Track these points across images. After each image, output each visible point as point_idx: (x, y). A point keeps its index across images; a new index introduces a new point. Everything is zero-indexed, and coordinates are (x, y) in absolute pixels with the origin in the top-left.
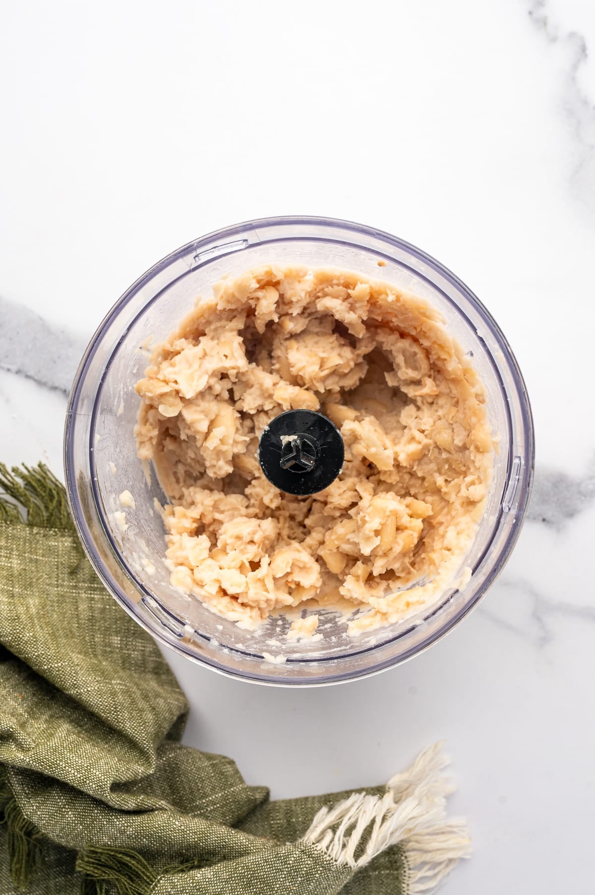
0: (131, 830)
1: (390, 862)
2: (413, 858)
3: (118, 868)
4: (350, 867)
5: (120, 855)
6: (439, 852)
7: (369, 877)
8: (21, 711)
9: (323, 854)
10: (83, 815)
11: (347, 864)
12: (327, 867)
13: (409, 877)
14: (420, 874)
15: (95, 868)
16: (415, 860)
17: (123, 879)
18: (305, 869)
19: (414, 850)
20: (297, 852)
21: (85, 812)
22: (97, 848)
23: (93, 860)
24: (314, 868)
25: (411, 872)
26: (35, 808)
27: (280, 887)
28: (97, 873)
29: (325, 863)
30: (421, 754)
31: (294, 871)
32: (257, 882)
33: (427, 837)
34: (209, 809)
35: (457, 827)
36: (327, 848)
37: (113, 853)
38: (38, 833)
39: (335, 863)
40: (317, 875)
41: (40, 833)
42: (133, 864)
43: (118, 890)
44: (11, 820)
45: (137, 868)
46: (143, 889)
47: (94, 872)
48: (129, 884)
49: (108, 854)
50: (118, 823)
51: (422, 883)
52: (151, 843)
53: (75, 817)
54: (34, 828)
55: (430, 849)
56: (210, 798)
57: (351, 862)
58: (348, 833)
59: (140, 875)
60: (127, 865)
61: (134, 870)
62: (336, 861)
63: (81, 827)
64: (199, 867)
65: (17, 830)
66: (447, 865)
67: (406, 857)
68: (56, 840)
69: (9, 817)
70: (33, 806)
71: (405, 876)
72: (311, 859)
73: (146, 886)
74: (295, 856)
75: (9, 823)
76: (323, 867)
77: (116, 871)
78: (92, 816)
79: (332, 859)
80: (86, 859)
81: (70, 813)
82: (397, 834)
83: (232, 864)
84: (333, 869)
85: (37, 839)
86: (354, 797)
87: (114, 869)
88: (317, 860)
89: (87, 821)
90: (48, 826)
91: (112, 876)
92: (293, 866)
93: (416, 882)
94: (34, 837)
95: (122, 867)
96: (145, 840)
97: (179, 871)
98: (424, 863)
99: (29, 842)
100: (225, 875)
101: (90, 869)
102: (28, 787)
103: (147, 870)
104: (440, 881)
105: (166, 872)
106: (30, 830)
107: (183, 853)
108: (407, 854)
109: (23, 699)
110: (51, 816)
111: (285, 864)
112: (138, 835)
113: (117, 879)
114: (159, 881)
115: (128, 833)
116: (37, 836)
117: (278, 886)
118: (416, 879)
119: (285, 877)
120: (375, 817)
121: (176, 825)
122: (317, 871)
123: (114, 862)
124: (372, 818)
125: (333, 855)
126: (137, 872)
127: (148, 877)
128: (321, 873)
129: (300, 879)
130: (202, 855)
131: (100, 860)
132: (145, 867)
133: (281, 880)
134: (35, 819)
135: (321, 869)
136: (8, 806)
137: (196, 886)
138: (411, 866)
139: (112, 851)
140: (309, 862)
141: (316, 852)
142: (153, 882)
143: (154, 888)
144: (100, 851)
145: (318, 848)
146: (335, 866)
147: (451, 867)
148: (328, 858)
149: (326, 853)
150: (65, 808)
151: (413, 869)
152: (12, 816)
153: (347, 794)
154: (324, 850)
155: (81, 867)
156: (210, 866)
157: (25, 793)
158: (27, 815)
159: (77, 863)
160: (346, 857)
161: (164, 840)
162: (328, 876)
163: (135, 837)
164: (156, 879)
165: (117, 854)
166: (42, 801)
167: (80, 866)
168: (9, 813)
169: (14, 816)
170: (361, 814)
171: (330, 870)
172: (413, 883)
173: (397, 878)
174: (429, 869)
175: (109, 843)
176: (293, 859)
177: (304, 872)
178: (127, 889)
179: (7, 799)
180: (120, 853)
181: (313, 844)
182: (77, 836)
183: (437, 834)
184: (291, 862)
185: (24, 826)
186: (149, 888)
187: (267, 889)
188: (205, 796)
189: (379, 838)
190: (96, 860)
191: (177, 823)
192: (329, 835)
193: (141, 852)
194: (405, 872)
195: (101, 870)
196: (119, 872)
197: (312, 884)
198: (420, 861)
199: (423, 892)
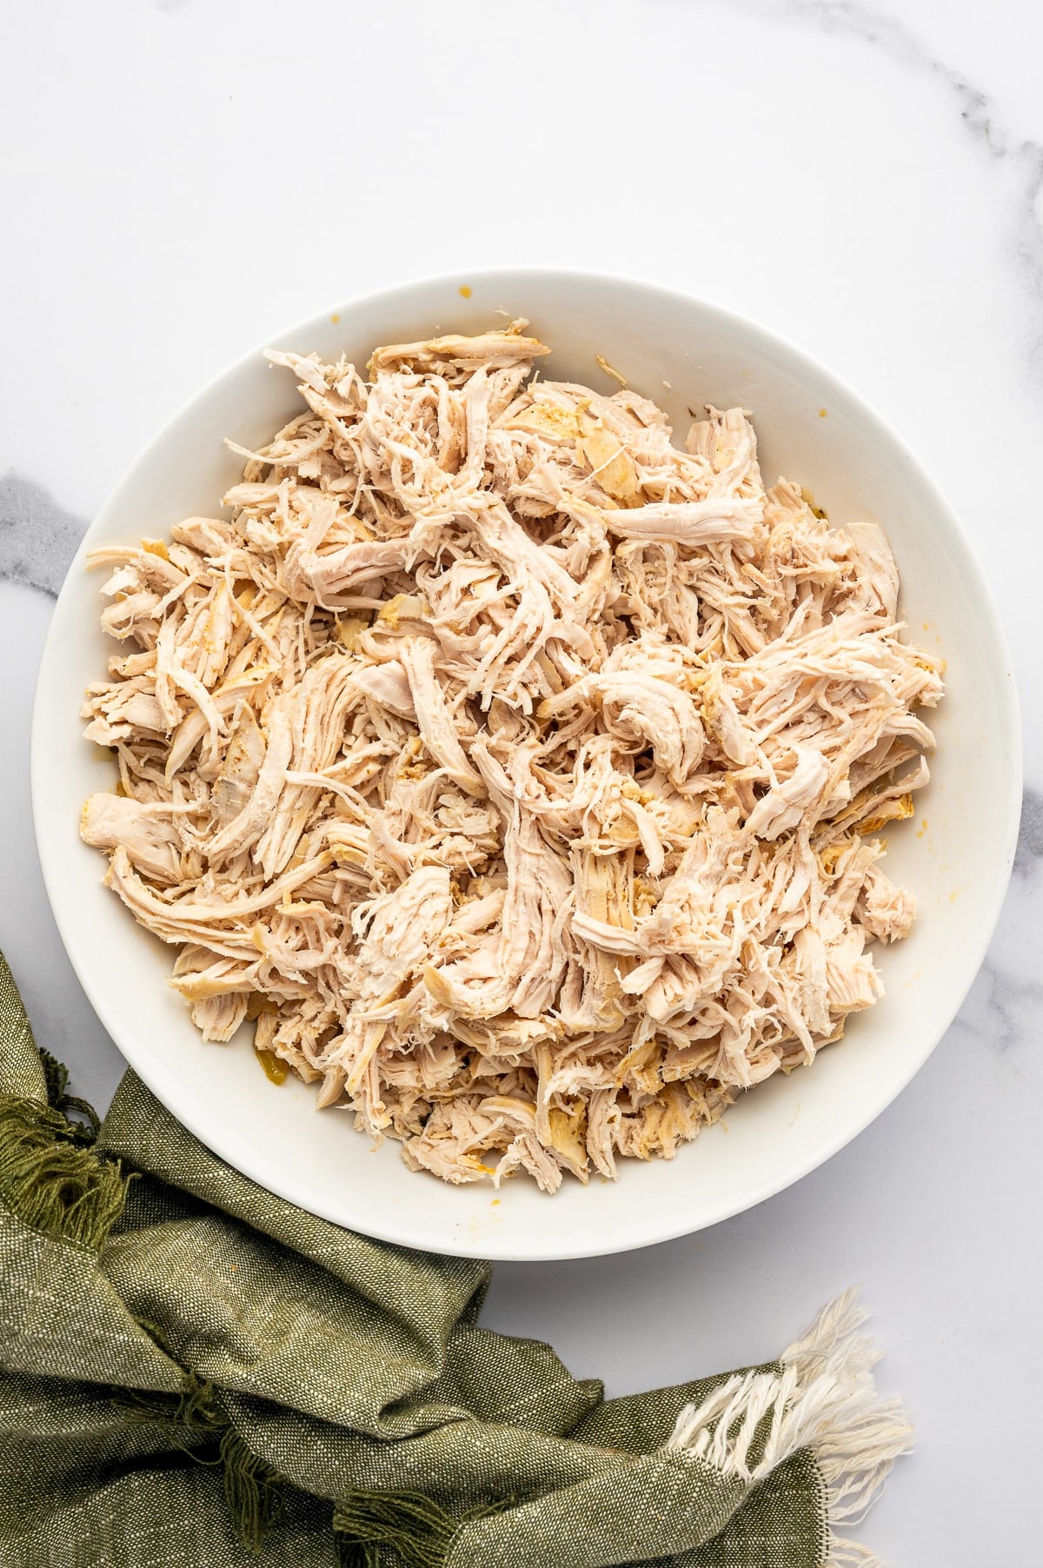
0: (412, 1460)
1: (796, 1478)
2: (830, 1469)
3: (396, 1521)
4: (743, 1479)
5: (399, 1502)
6: (867, 1454)
7: (767, 1499)
8: (235, 1291)
9: (700, 1461)
10: (338, 1445)
11: (737, 1475)
12: (708, 1480)
13: (827, 1499)
14: (842, 1492)
15: (362, 1524)
16: (832, 1471)
17: (406, 1536)
18: (676, 1487)
19: (829, 1456)
20: (661, 1465)
21: (341, 1440)
22: (362, 1492)
23: (358, 1513)
24: (689, 1485)
25: (828, 1490)
26: (265, 1439)
27: (641, 1518)
28: (365, 1533)
29: (704, 1474)
30: (827, 1309)
31: (661, 1491)
32: (607, 1515)
33: (848, 1434)
34: (521, 1418)
35: (890, 1409)
36: (705, 1453)
37: (386, 1499)
38: (274, 1474)
39: (719, 1473)
40: (695, 1495)
41: (278, 1475)
42: (418, 1513)
43: (399, 1555)
44: (230, 1459)
45: (426, 1517)
46: (439, 1546)
47: (361, 1531)
48: (415, 1541)
49: (380, 1501)
50: (391, 1452)
51: (847, 1506)
52: (443, 1478)
53: (327, 1448)
54: (267, 1468)
55: (854, 1450)
56: (522, 1402)
57: (744, 1472)
58: (734, 1431)
59: (431, 1527)
60: (409, 1516)
61: (421, 1521)
62: (720, 1470)
63: (337, 1463)
64: (516, 1505)
65: (243, 1471)
66: (878, 1472)
67: (818, 1468)
68: (301, 1484)
69: (226, 1456)
70: (263, 1437)
71: (820, 1497)
72: (683, 1472)
73: (443, 1541)
74: (659, 1470)
75: (229, 1463)
76: (702, 1481)
77: (393, 1526)
78: (352, 1445)
79: (714, 1467)
80: (348, 1511)
81: (319, 1442)
82: (808, 1431)
83: (567, 1494)
84: (717, 1484)
85: (272, 1483)
86: (734, 1381)
87: (390, 1524)
88: (693, 1472)
89: (345, 1453)
90: (288, 1463)
91: (388, 1534)
92: (657, 1485)
93: (838, 1505)
94: (269, 1480)
95: (401, 1520)
96: (433, 1474)
97: (488, 1515)
98: (847, 1475)
99: (260, 1487)
100: (559, 1511)
101: (354, 1527)
102: (251, 1408)
103: (441, 1517)
104: (873, 1498)
105: (469, 1518)
106: (262, 1471)
107: (490, 1488)
108: (819, 1464)
109: (238, 1273)
110: (293, 1448)
111: (645, 1484)
112: (423, 1467)
113: (396, 1538)
114: (461, 1532)
115: (408, 1465)
116: (273, 1478)
117: (638, 1517)
118: (839, 1499)
119: (648, 1503)
120: (772, 1405)
121: (476, 1446)
122: (694, 1488)
123: (389, 1513)
124: (768, 1405)
125: (715, 1462)
126: (426, 1524)
127: (444, 1528)
128: (700, 1491)
129: (669, 1503)
130: (518, 1488)
131: (369, 1512)
132: (436, 1513)
133: (643, 1507)
134: (268, 1456)
135: (699, 1484)
136: (225, 1438)
137: (517, 1531)
138: (828, 1482)
139: (386, 1495)
140: (681, 1476)
141: (689, 1460)
142: (452, 1534)
143: (455, 1542)
144: (367, 1496)
145: (691, 1455)
146: (719, 1479)
147: (884, 1473)
148: (708, 1467)
149: (703, 1460)
150: (311, 1436)
151: (832, 1486)
152: (232, 1453)
153: (722, 1378)
154: (702, 1455)
155: (340, 1525)
156: (534, 1500)
157: (248, 1417)
158: (255, 1450)
159: (335, 1518)
160: (736, 1462)
161: (462, 1471)
162: (710, 1495)
163: (419, 1471)
164: (455, 1529)
165: (393, 1500)
166: (275, 1427)
167: (339, 1523)
168: (227, 1450)
169: (236, 1453)
170: (750, 1401)
171: (713, 1485)
172: (832, 1507)
173: (810, 1501)
174: (854, 1483)
175: (380, 1484)
176: (656, 1475)
177: (674, 1492)
178: (414, 1552)
179: (220, 1428)
180: (398, 1498)
181: (683, 1449)
182: (331, 1477)
183: (861, 1426)
184: (654, 1479)
185: (253, 1465)
186: (447, 1543)
187: (622, 1524)
188: (513, 1398)
189: (783, 1437)
190: (362, 1511)
191: (478, 1443)
192: (705, 1436)
193: (428, 1493)
194: (819, 1491)
195: (371, 1527)
196: (398, 1527)
197: (688, 1509)
198: (839, 1472)
199: (848, 1518)
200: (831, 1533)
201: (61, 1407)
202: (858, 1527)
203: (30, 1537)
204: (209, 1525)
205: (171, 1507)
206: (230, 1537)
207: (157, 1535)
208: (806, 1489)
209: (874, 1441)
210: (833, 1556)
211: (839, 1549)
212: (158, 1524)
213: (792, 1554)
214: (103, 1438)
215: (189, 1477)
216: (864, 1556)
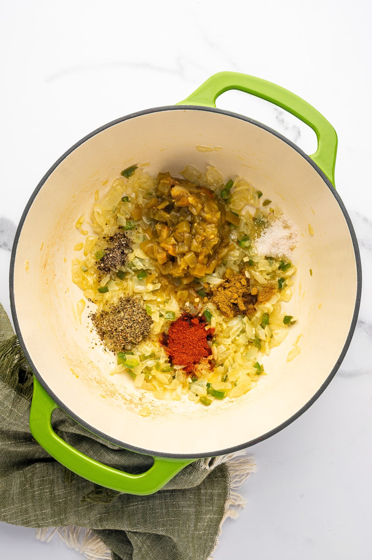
1: (223, 475)
4: (207, 469)
6: (243, 470)
7: (214, 481)
9: (196, 464)
12: (198, 469)
13: (230, 481)
14: (235, 480)
16: (232, 474)
18: (189, 470)
19: (232, 470)
24: (192, 470)
25: (231, 479)
33: (237, 464)
35: (250, 460)
36: (198, 462)
39: (201, 468)
40: (194, 473)
51: (236, 484)
55: (239, 469)
57: (208, 467)
66: (246, 476)
67: (229, 473)
71: (228, 481)
72: (191, 467)
79: (200, 466)
84: (200, 470)
88: (194, 467)
98: (237, 475)
104: (244, 482)
118: (233, 482)
129: (186, 474)
135: (195, 470)
138: (231, 477)
141: (193, 464)
147: (248, 477)
148: (198, 466)
160: (205, 466)
162: (198, 473)
172: (232, 484)
173: (226, 482)
174: (238, 478)
177: (188, 472)
183: (242, 463)
194: (228, 479)
197: (192, 476)
198: (234, 474)
199: (236, 487)
200: (230, 490)
201: (18, 443)
202: (238, 490)
203: (7, 478)
204: (58, 478)
205: (47, 473)
206: (63, 482)
207: (43, 480)
208: (225, 478)
209: (245, 467)
210: (231, 497)
211: (232, 495)
212: (43, 477)
213: (219, 495)
214: (29, 453)
215: (53, 465)
216: (239, 497)
